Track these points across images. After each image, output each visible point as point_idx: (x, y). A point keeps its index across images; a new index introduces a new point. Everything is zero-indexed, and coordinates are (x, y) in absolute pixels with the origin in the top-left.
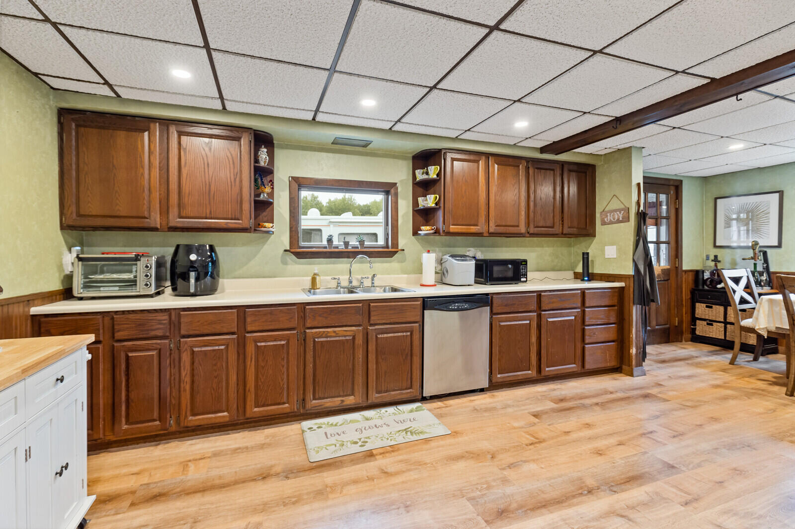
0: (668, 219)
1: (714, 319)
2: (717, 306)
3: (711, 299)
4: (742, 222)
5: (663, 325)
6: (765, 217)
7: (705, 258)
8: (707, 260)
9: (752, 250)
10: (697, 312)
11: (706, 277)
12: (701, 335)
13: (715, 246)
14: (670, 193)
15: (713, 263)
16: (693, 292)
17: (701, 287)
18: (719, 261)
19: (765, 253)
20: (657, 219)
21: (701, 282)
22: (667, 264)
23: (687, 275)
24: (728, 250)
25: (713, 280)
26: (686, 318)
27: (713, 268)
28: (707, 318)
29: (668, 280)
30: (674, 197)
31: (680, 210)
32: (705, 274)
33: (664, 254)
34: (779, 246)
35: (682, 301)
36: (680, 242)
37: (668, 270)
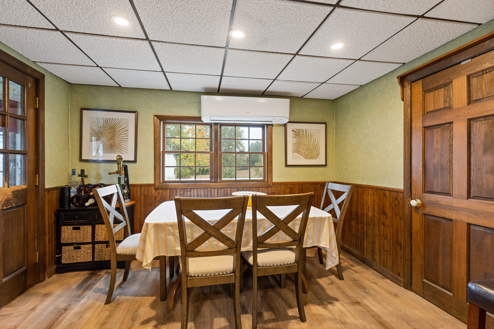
0: (24, 120)
1: (82, 241)
2: (85, 227)
3: (78, 219)
4: (106, 136)
5: (16, 271)
6: (125, 134)
7: (71, 173)
8: (73, 174)
9: (117, 164)
10: (63, 236)
11: (72, 195)
12: (67, 263)
13: (81, 160)
14: (27, 86)
15: (80, 178)
16: (57, 214)
17: (67, 208)
18: (86, 176)
19: (126, 168)
20: (4, 116)
21: (67, 201)
22: (23, 183)
23: (50, 194)
24: (93, 165)
25: (80, 197)
26: (49, 246)
27: (80, 183)
28: (74, 241)
29: (23, 205)
30: (33, 92)
31: (41, 112)
32: (71, 190)
33: (19, 168)
34: (135, 161)
35: (44, 228)
36: (41, 154)
37: (24, 191)
